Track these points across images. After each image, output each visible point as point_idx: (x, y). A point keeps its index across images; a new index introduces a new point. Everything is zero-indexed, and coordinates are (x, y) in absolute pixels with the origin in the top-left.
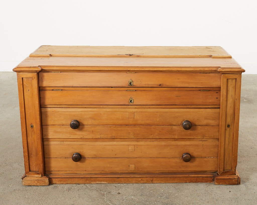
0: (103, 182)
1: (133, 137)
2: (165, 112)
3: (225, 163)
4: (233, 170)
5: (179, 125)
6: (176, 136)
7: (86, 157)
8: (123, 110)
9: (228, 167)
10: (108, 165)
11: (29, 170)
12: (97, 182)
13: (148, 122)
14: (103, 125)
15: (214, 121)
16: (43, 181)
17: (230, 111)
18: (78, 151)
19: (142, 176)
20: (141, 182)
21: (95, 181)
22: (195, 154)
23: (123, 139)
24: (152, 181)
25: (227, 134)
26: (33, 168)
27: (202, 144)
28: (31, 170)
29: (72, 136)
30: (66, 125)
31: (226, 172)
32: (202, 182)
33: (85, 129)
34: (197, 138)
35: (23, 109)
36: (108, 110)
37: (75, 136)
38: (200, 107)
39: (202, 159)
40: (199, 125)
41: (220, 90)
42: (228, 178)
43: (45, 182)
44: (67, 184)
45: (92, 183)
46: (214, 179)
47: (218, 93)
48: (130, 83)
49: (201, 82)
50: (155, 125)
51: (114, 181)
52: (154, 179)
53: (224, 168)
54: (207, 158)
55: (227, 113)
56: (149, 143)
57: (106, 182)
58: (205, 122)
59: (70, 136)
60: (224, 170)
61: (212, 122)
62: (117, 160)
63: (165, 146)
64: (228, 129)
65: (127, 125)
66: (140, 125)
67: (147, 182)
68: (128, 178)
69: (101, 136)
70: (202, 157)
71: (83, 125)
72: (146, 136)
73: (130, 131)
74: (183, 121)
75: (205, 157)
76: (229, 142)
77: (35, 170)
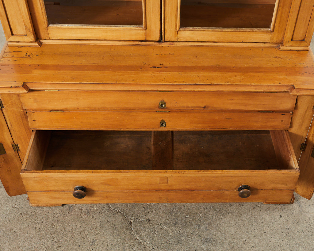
48: (162, 105)
49: (264, 103)
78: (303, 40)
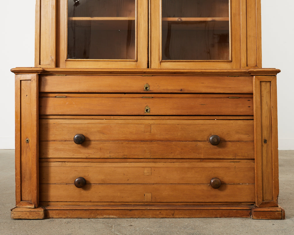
0: (112, 216)
1: (149, 156)
2: (188, 125)
3: (264, 191)
4: (274, 200)
5: (205, 141)
6: (202, 155)
7: (92, 182)
8: (138, 121)
9: (268, 197)
10: (119, 194)
11: (20, 199)
12: (105, 216)
13: (167, 137)
14: (114, 140)
15: (247, 136)
16: (37, 213)
17: (266, 122)
18: (82, 175)
19: (161, 209)
20: (160, 216)
21: (102, 214)
22: (226, 179)
23: (137, 159)
24: (173, 215)
25: (264, 152)
26: (26, 197)
27: (234, 166)
28: (23, 199)
29: (76, 154)
30: (69, 141)
31: (266, 203)
32: (236, 216)
33: (91, 146)
34: (227, 158)
35: (19, 119)
36: (120, 122)
37: (79, 154)
38: (229, 119)
39: (235, 186)
40: (230, 141)
41: (252, 98)
42: (269, 210)
43: (39, 213)
44: (67, 218)
45: (98, 217)
46: (251, 212)
47: (250, 100)
48: (146, 88)
49: (230, 86)
50: (176, 141)
51: (126, 215)
52: (176, 212)
53: (263, 198)
54: (240, 184)
55: (263, 125)
56: (169, 165)
57: (116, 216)
58: (236, 137)
59: (73, 155)
60: (263, 200)
61: (244, 137)
62: (129, 186)
63: (188, 168)
64: (265, 145)
65: (142, 141)
66: (158, 140)
67: (166, 216)
68: (143, 211)
69: (111, 155)
70: (234, 184)
71: (90, 141)
72: (166, 155)
73: (146, 149)
74: (210, 135)
75: (239, 184)
76: (267, 162)
77: (27, 199)
78: (256, 66)
